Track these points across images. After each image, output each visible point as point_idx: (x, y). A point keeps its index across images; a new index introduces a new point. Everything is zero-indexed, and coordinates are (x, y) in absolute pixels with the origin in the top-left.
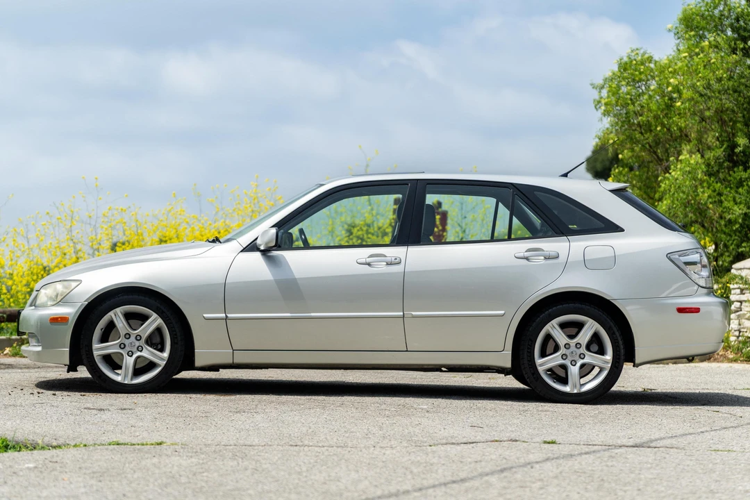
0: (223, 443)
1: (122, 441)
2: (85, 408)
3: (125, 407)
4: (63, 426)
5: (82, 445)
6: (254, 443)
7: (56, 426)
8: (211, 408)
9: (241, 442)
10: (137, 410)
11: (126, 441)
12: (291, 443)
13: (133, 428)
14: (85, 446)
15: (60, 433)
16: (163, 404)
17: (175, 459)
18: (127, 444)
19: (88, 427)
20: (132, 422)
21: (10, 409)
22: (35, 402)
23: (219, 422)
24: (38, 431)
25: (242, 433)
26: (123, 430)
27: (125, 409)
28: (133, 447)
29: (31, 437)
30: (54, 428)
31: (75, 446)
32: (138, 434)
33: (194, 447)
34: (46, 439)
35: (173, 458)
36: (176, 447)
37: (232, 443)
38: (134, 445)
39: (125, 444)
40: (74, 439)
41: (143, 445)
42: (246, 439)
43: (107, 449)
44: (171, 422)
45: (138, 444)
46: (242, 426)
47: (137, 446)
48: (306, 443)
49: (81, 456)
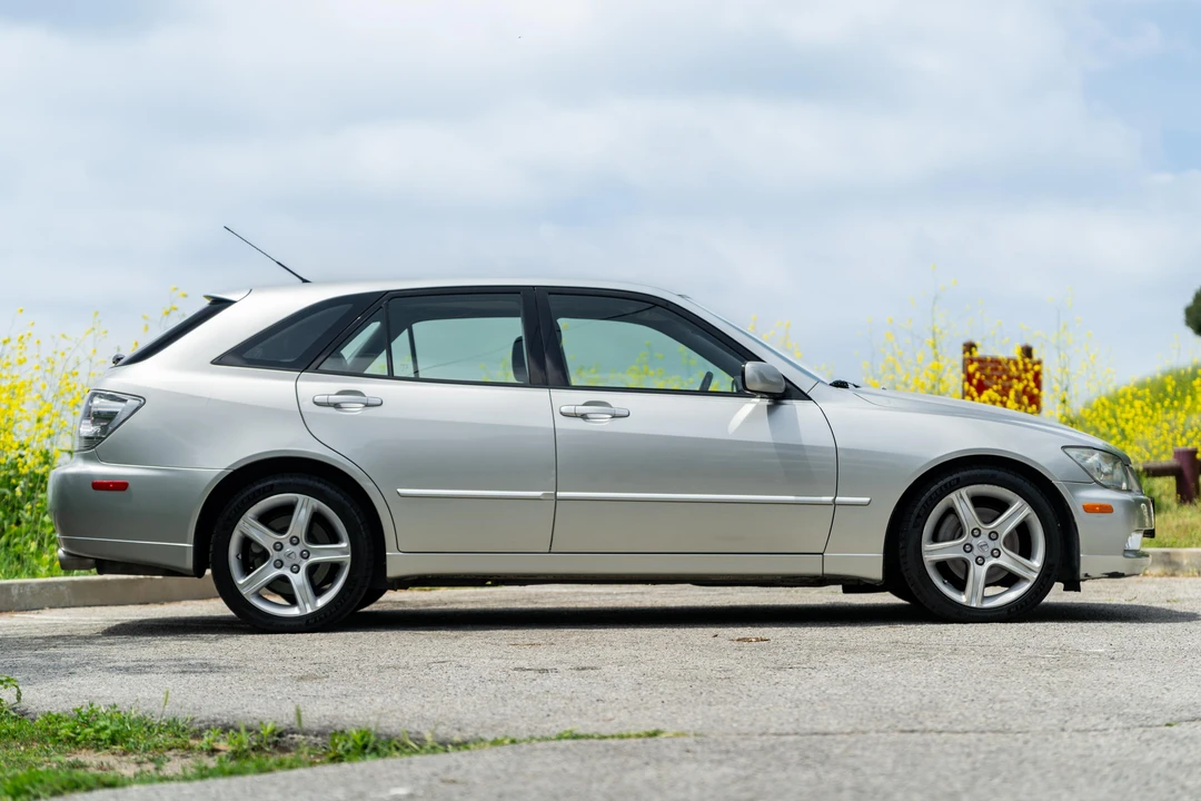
0: (772, 731)
1: (582, 731)
2: (515, 669)
3: (584, 664)
4: (474, 703)
5: (507, 741)
6: (831, 729)
7: (462, 705)
8: (732, 662)
9: (807, 726)
10: (605, 669)
11: (590, 731)
12: (900, 726)
13: (601, 704)
14: (513, 742)
15: (468, 716)
16: (649, 658)
17: (688, 768)
18: (592, 737)
19: (519, 703)
20: (598, 692)
21: (387, 674)
22: (431, 660)
23: (753, 688)
24: (428, 714)
25: (803, 708)
26: (583, 707)
27: (584, 669)
28: (604, 741)
29: (414, 727)
30: (459, 708)
31: (495, 743)
32: (610, 715)
33: (720, 739)
34: (442, 731)
35: (685, 766)
36: (687, 740)
37: (788, 728)
38: (605, 737)
39: (588, 737)
40: (493, 728)
41: (621, 737)
42: (812, 720)
43: (554, 749)
44: (667, 691)
45: (613, 737)
46: (797, 695)
47: (610, 741)
48: (929, 724)
49: (502, 767)
